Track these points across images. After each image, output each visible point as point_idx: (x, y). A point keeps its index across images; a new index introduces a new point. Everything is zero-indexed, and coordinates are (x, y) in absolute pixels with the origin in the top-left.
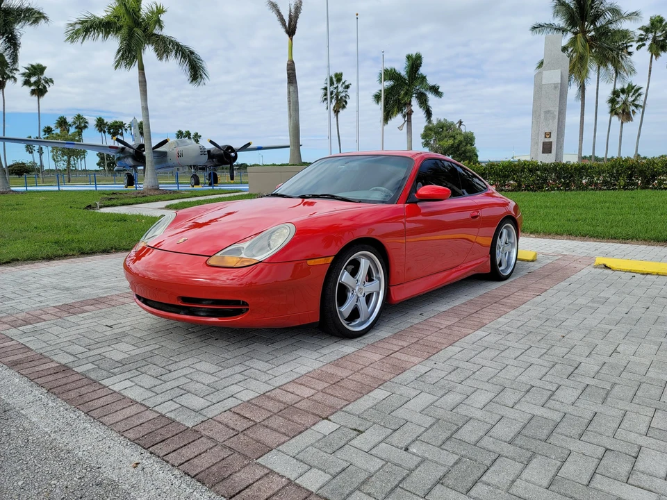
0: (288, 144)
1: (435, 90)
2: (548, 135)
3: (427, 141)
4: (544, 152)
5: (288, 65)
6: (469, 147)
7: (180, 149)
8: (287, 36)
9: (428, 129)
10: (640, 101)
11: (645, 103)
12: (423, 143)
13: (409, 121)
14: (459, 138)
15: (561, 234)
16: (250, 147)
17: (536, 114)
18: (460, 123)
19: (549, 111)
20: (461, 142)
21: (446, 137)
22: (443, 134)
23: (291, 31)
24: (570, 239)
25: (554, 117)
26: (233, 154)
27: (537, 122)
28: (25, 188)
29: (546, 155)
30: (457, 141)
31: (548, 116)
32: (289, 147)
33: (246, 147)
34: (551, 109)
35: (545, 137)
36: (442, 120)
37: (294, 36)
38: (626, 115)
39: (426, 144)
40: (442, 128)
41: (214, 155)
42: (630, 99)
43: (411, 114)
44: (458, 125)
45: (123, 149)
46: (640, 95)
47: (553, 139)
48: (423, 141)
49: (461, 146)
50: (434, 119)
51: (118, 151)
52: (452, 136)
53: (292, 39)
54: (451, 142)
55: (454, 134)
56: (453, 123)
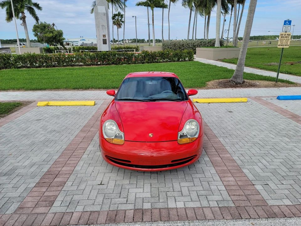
1: (37, 5)
2: (104, 36)
3: (36, 33)
4: (104, 43)
6: (61, 38)
9: (35, 26)
10: (123, 20)
11: (124, 20)
13: (24, 21)
14: (55, 33)
17: (97, 26)
18: (54, 25)
19: (103, 25)
20: (56, 36)
21: (48, 32)
25: (106, 28)
27: (98, 30)
29: (105, 45)
31: (103, 27)
34: (104, 24)
35: (103, 37)
36: (43, 22)
38: (119, 26)
39: (36, 35)
42: (120, 19)
43: (25, 18)
44: (52, 26)
46: (122, 17)
47: (107, 38)
48: (34, 33)
50: (40, 23)
52: (51, 32)
54: (51, 35)
55: (52, 30)
56: (49, 25)
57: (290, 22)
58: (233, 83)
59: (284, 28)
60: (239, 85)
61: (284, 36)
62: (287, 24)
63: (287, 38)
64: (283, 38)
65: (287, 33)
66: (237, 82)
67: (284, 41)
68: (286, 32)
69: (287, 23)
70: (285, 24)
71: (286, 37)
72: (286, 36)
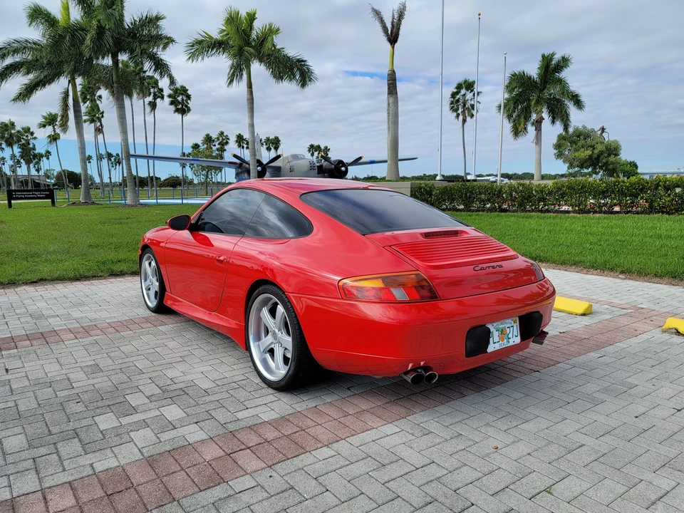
0: (386, 158)
3: (561, 152)
5: (388, 75)
6: (612, 159)
7: (291, 164)
8: (389, 44)
9: (561, 138)
12: (555, 154)
13: (539, 129)
14: (600, 148)
15: (661, 277)
16: (361, 161)
18: (603, 130)
20: (601, 153)
21: (583, 147)
22: (580, 144)
23: (393, 39)
24: (671, 284)
26: (343, 169)
28: (155, 201)
30: (596, 151)
32: (386, 161)
33: (357, 162)
36: (580, 127)
37: (396, 44)
39: (560, 156)
40: (579, 136)
41: (325, 169)
43: (541, 122)
44: (599, 132)
45: (241, 164)
48: (556, 151)
49: (602, 157)
50: (571, 130)
51: (237, 166)
52: (591, 146)
53: (393, 48)
54: (589, 152)
55: (593, 143)
56: (593, 131)
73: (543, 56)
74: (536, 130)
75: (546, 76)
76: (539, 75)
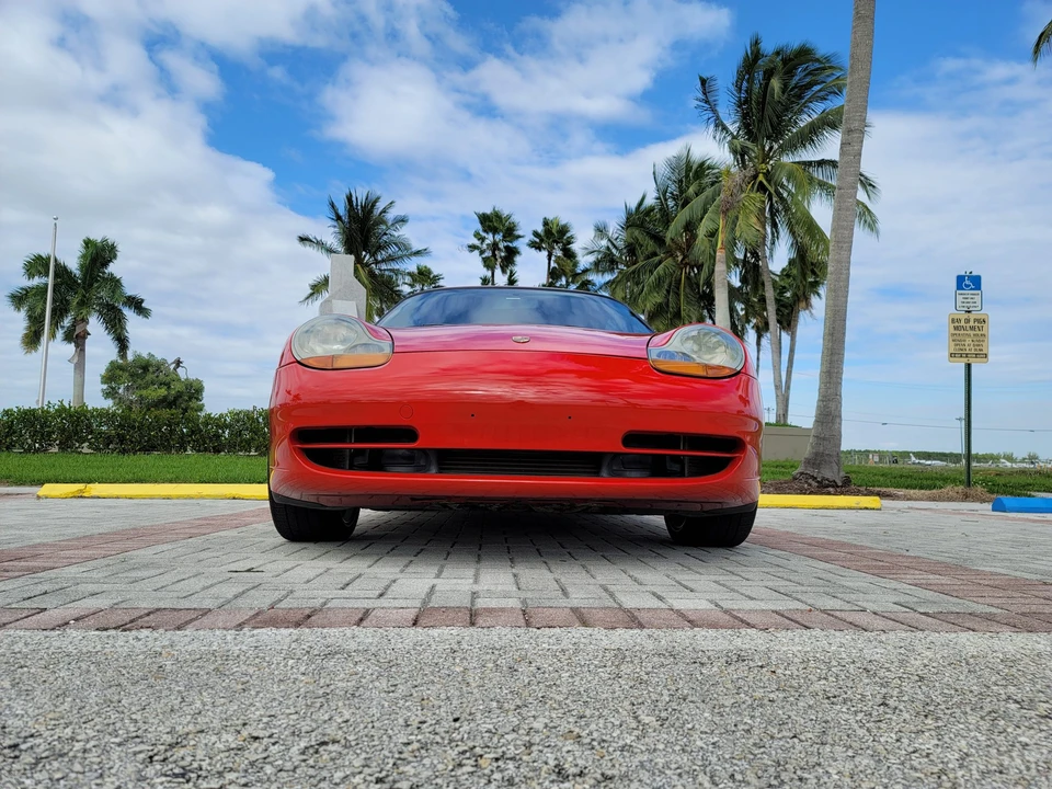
1: (137, 305)
3: (113, 389)
9: (114, 366)
12: (103, 390)
13: (81, 348)
14: (177, 387)
18: (178, 363)
20: (179, 395)
21: (152, 383)
22: (147, 379)
30: (173, 392)
36: (145, 355)
39: (110, 394)
40: (144, 368)
43: (84, 338)
44: (172, 367)
48: (105, 387)
49: (180, 400)
50: (130, 357)
52: (164, 384)
54: (163, 392)
55: (168, 380)
56: (164, 362)
57: (976, 282)
58: (810, 481)
59: (960, 298)
60: (831, 489)
61: (963, 323)
62: (967, 286)
63: (978, 332)
64: (962, 332)
65: (972, 317)
66: (823, 479)
67: (968, 341)
68: (969, 312)
69: (967, 282)
70: (959, 287)
71: (972, 328)
72: (972, 324)
73: (88, 243)
74: (77, 346)
75: (92, 270)
76: (82, 266)
